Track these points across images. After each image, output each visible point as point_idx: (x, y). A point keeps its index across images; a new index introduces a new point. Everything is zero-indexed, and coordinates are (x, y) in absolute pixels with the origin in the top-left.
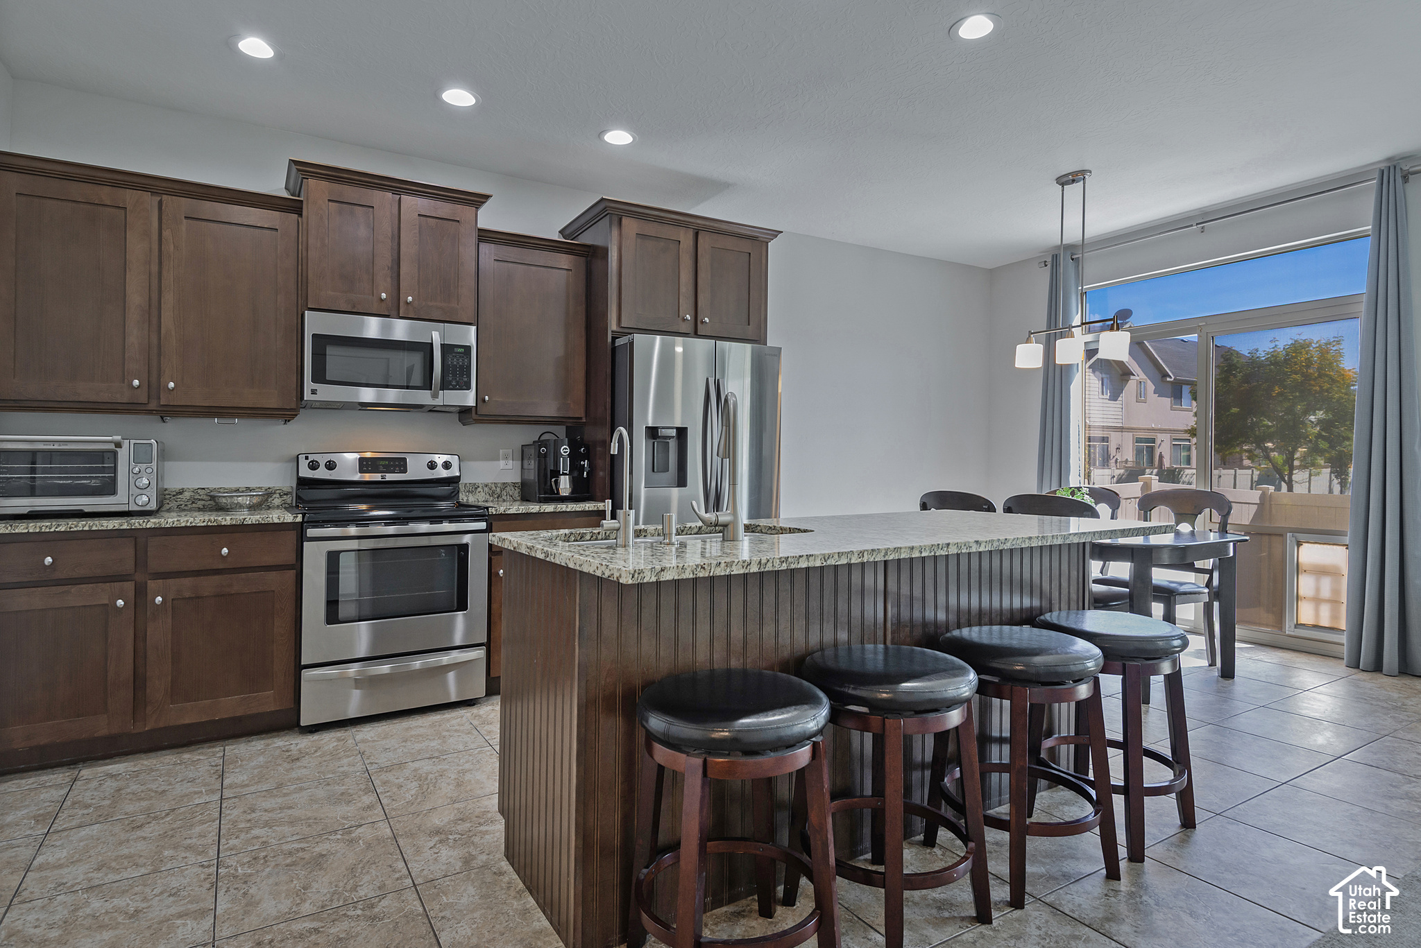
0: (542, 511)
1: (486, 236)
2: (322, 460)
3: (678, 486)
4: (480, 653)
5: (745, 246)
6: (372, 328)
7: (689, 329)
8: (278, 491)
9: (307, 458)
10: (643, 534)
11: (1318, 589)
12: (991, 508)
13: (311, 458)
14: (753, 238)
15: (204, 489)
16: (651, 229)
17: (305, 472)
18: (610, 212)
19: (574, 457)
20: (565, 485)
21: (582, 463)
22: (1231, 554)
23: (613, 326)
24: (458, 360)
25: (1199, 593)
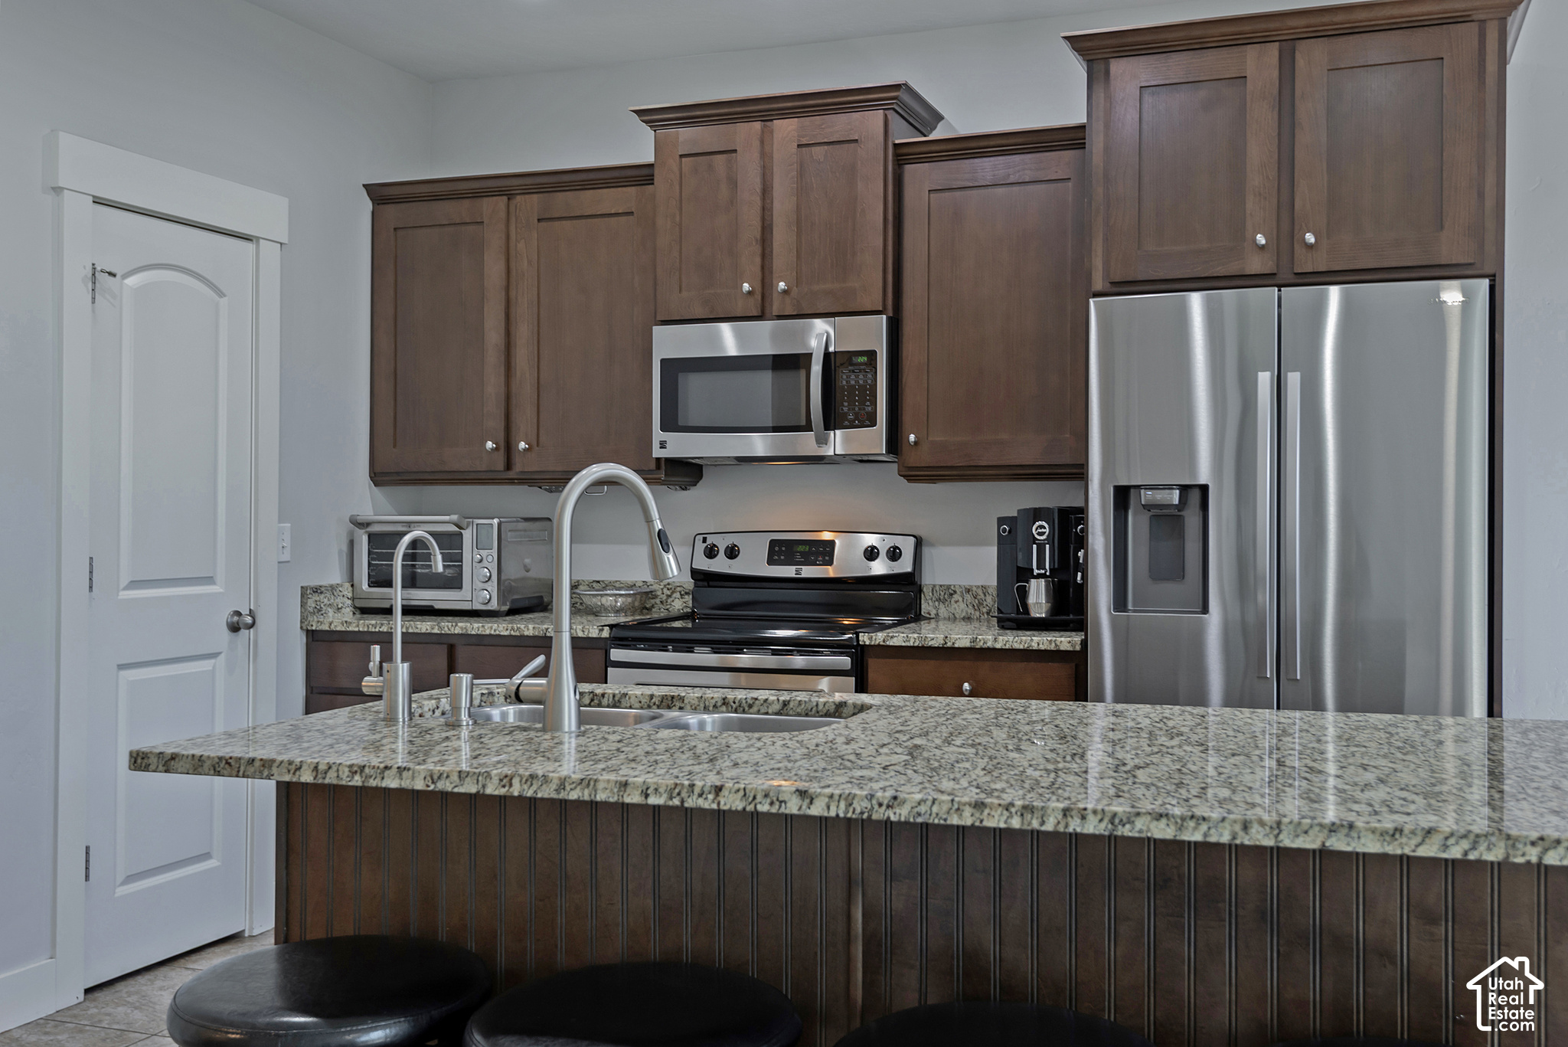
0: (949, 645)
2: (722, 544)
6: (728, 340)
8: (679, 589)
9: (705, 540)
13: (710, 540)
14: (1451, 21)
15: (598, 582)
16: (1175, 68)
17: (704, 564)
20: (1037, 598)
23: (1097, 283)
24: (857, 377)
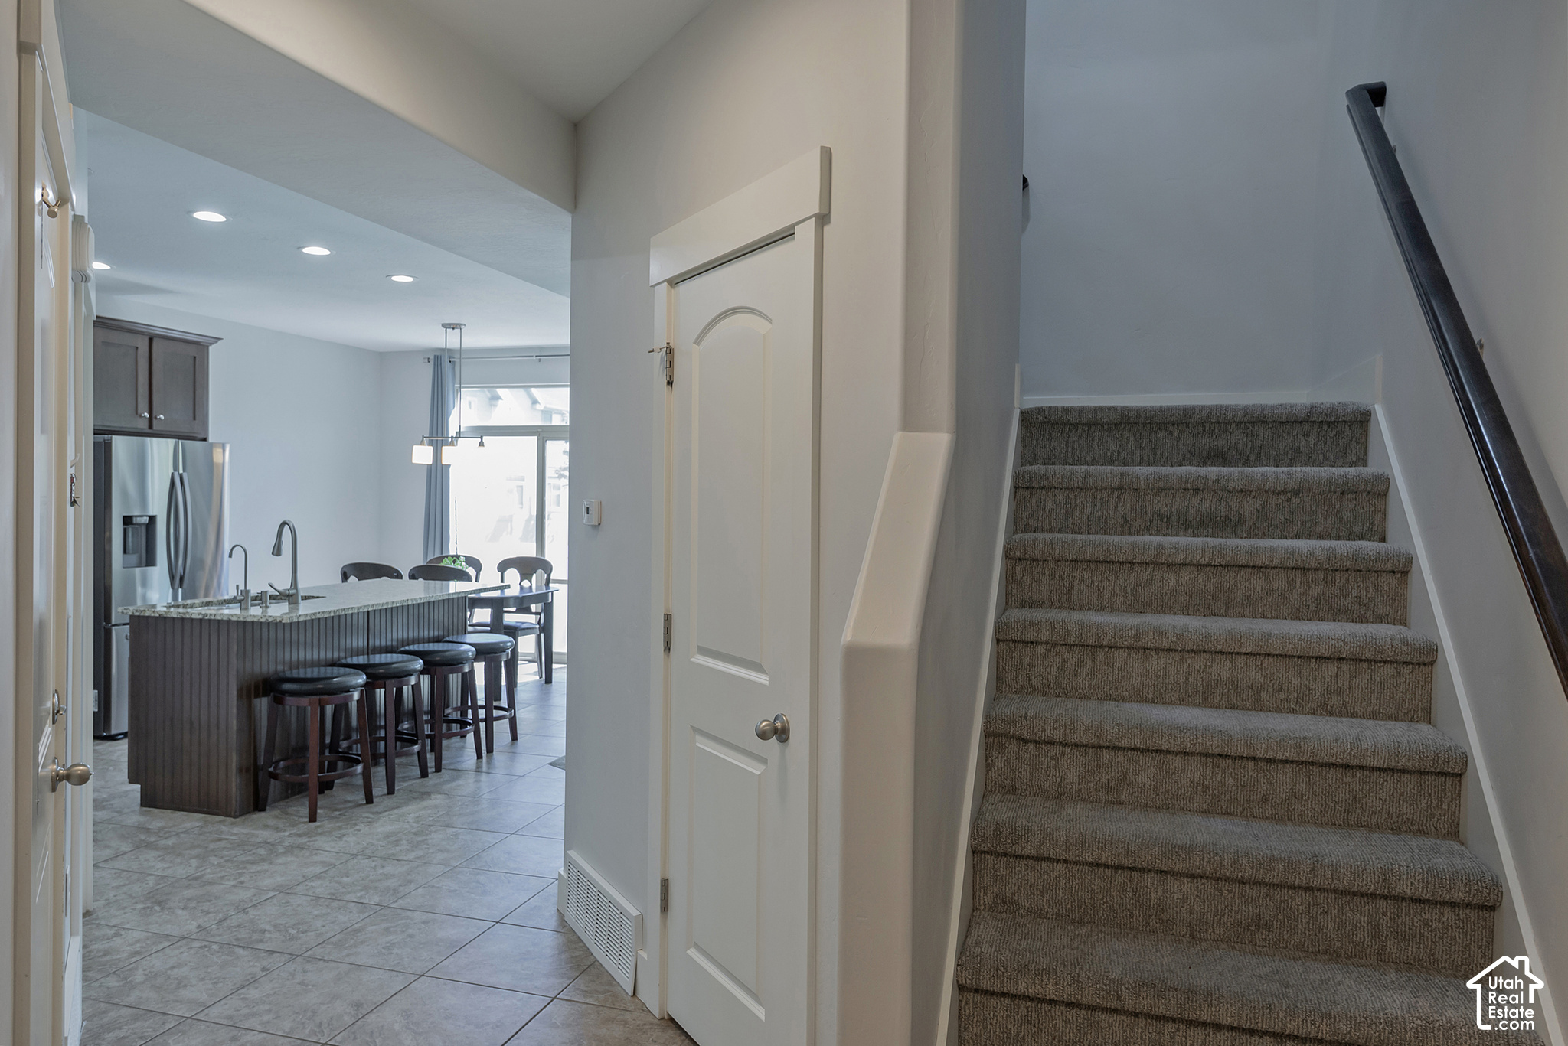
3: (146, 565)
5: (192, 351)
7: (146, 431)
12: (399, 576)
14: (197, 343)
16: (114, 336)
22: (550, 601)
25: (533, 628)
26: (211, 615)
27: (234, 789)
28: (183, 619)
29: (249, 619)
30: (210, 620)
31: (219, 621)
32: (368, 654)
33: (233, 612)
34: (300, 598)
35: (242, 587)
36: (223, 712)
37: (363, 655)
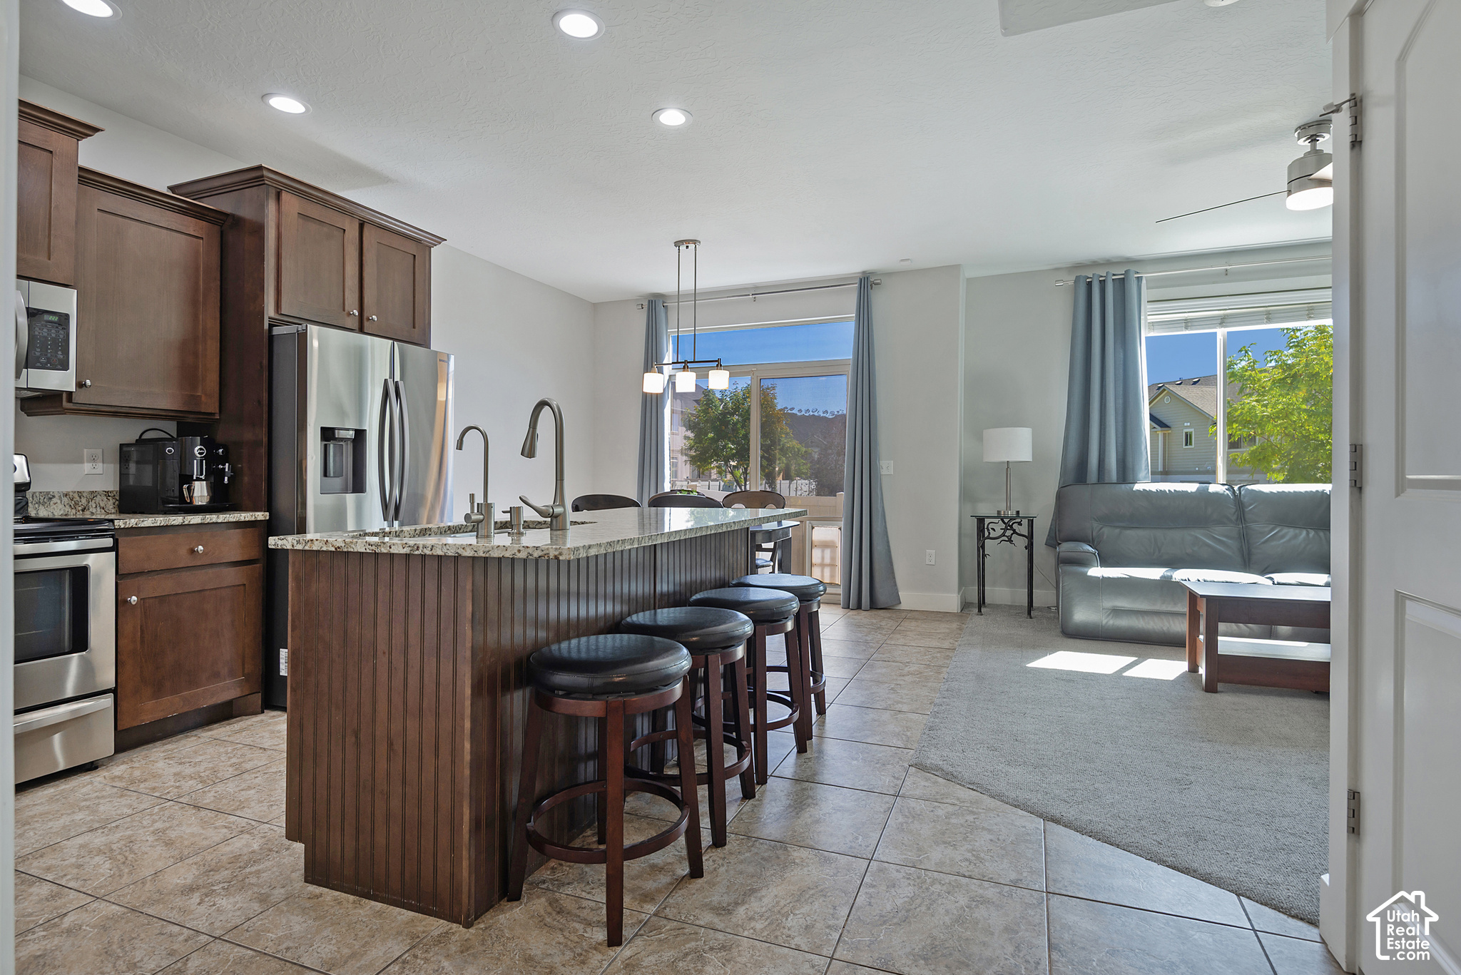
0: (186, 523)
1: (88, 178)
3: (354, 492)
4: (107, 701)
5: (411, 246)
7: (356, 326)
10: (428, 533)
11: (823, 558)
14: (418, 241)
16: (314, 211)
18: (266, 182)
19: (211, 460)
20: (200, 493)
21: (221, 467)
22: (790, 536)
23: (270, 311)
24: (49, 331)
25: (768, 566)
26: (425, 547)
27: (465, 873)
28: (376, 555)
29: (496, 554)
30: (424, 556)
31: (439, 557)
32: (655, 609)
33: (466, 542)
34: (568, 523)
35: (479, 499)
36: (446, 724)
37: (649, 610)
